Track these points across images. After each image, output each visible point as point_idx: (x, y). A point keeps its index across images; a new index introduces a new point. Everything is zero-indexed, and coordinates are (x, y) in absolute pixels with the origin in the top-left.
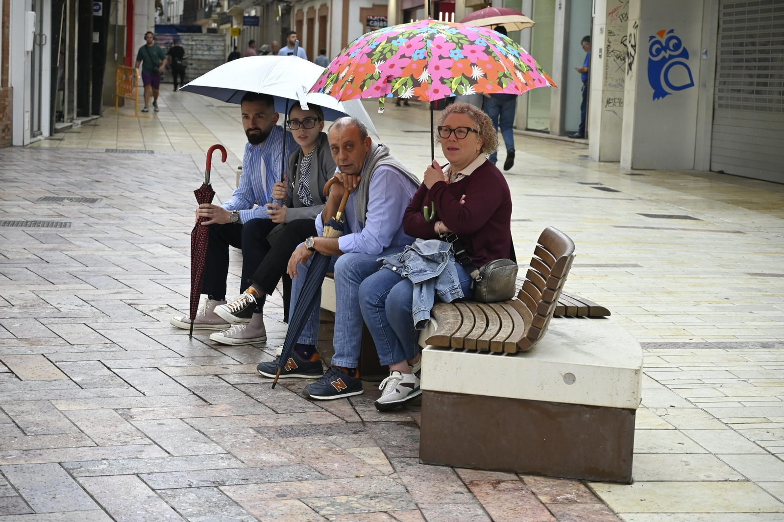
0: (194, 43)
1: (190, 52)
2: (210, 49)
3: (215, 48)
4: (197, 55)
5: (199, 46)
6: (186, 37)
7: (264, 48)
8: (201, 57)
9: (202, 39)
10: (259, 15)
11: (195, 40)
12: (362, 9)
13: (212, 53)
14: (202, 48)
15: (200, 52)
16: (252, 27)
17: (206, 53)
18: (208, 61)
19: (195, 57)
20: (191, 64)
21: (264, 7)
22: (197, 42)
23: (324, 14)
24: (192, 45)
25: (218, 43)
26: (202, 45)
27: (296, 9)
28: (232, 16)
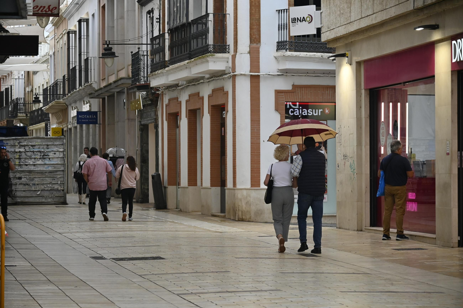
0: (22, 150)
1: (17, 162)
2: (44, 156)
3: (51, 155)
4: (27, 165)
5: (29, 154)
6: (12, 142)
7: (111, 152)
8: (32, 168)
9: (33, 144)
10: (95, 109)
11: (24, 146)
12: (278, 93)
13: (47, 162)
14: (33, 157)
15: (31, 162)
16: (91, 125)
17: (40, 162)
18: (42, 172)
19: (25, 168)
20: (20, 178)
21: (104, 99)
22: (27, 148)
23: (220, 102)
24: (20, 152)
25: (55, 149)
26: (33, 152)
27: (166, 101)
28: (48, 114)
